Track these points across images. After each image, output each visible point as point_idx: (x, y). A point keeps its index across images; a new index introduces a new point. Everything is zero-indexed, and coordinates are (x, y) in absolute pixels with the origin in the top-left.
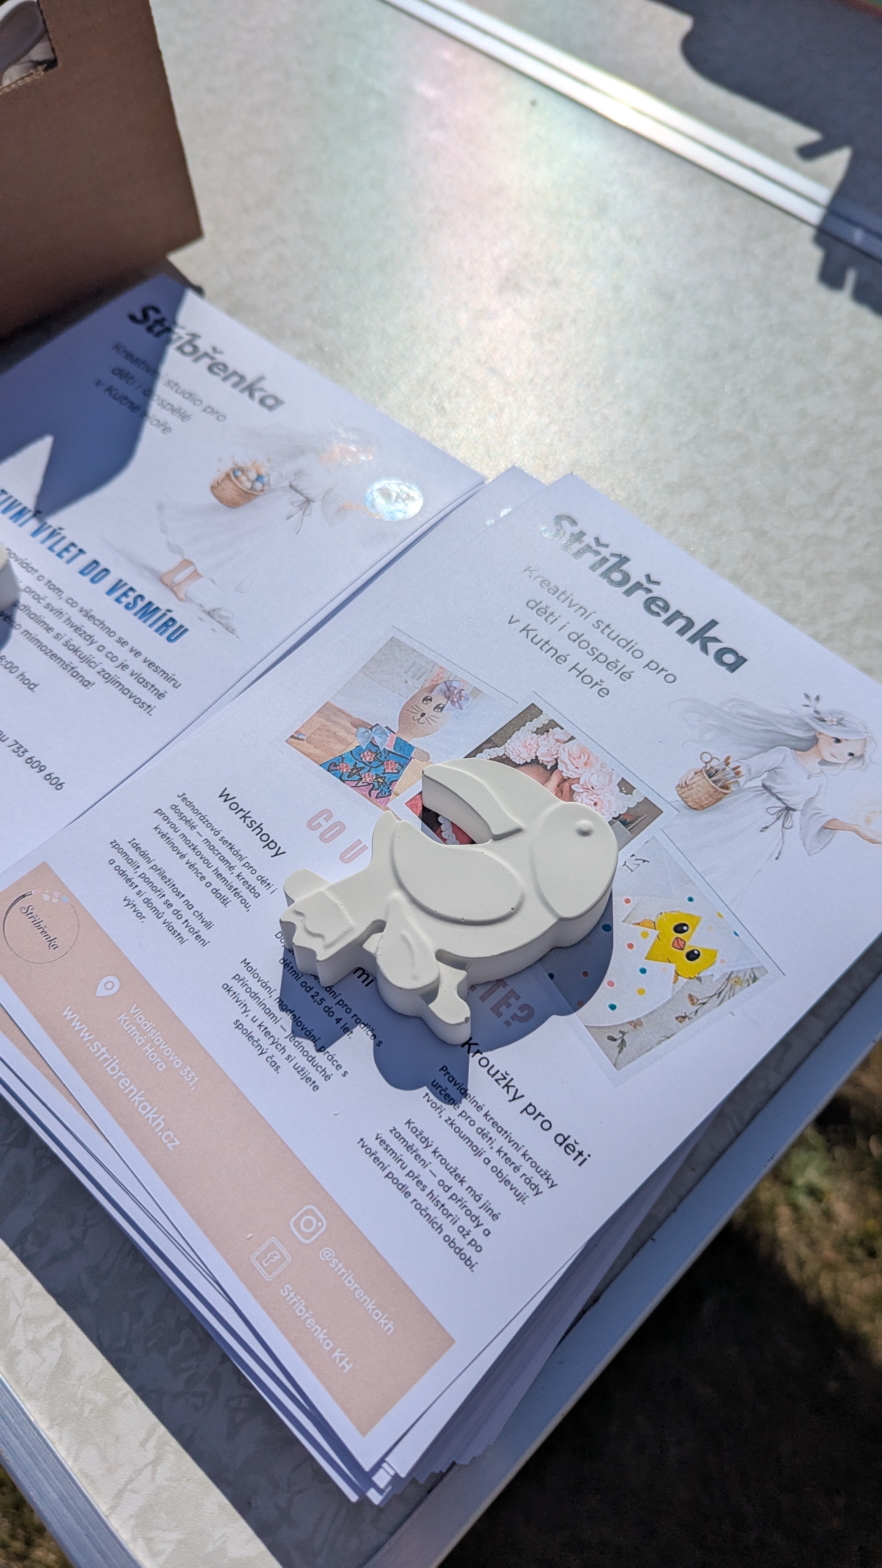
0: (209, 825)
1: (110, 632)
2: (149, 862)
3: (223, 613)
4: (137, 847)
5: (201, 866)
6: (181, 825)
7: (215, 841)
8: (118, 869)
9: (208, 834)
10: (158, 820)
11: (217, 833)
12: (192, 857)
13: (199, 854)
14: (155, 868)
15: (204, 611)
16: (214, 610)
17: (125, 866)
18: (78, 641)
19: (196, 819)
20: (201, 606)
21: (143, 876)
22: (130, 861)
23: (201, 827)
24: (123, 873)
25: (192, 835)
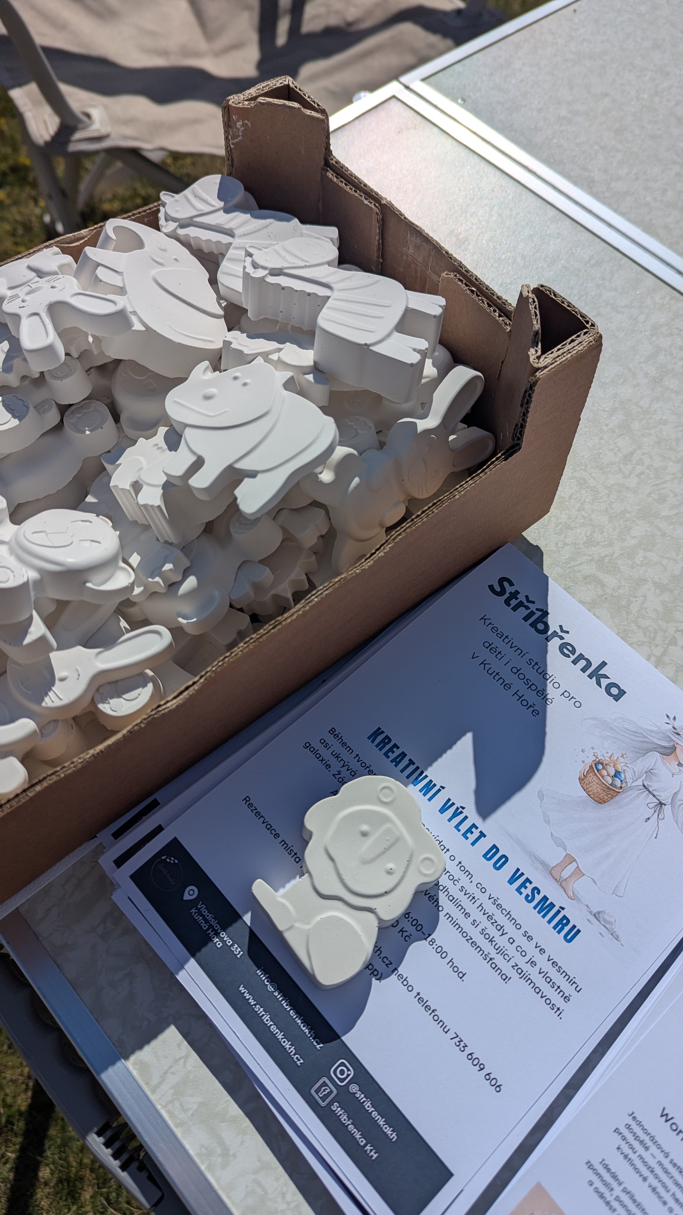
0: (659, 1147)
1: (518, 926)
2: (620, 1184)
3: (608, 918)
4: (607, 1168)
5: (660, 1190)
6: (636, 1144)
7: (666, 1163)
8: (597, 1190)
9: (660, 1157)
10: (618, 1140)
11: (667, 1155)
12: (651, 1180)
13: (656, 1177)
14: (625, 1190)
15: (591, 912)
16: (599, 913)
17: (603, 1189)
18: (492, 931)
19: (647, 1139)
20: (587, 906)
21: (617, 1199)
22: (606, 1184)
23: (653, 1149)
24: (602, 1196)
25: (646, 1156)
